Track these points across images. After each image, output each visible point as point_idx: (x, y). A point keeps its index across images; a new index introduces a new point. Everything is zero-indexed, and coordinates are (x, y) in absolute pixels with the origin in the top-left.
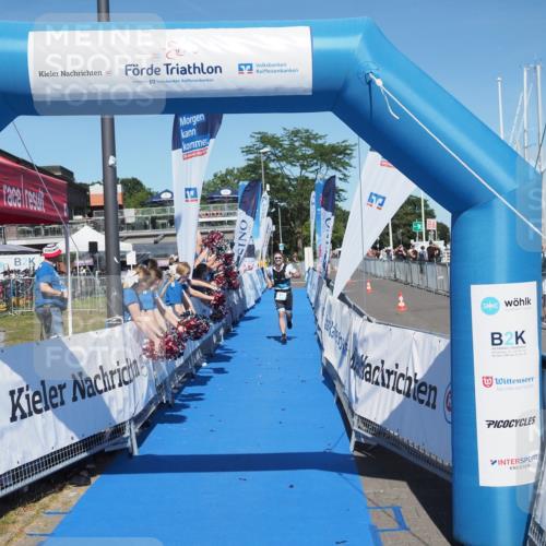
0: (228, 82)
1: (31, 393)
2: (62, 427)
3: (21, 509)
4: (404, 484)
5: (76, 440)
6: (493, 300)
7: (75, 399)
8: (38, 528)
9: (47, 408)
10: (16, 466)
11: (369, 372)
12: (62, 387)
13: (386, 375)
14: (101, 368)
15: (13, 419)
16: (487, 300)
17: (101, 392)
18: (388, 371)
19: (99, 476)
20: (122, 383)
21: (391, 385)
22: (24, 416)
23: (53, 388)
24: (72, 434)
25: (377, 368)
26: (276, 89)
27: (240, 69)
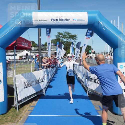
0: (71, 22)
1: (28, 83)
2: (33, 89)
3: (26, 106)
4: (99, 102)
5: (36, 92)
6: (122, 66)
7: (35, 84)
8: (30, 109)
9: (31, 86)
10: (25, 97)
11: (91, 80)
12: (33, 82)
13: (95, 80)
14: (39, 78)
15: (25, 88)
16: (121, 66)
17: (39, 83)
18: (96, 80)
19: (39, 100)
20: (43, 81)
21: (96, 82)
22: (27, 87)
23: (31, 82)
24: (35, 91)
25: (93, 79)
26: (81, 24)
27: (74, 20)
